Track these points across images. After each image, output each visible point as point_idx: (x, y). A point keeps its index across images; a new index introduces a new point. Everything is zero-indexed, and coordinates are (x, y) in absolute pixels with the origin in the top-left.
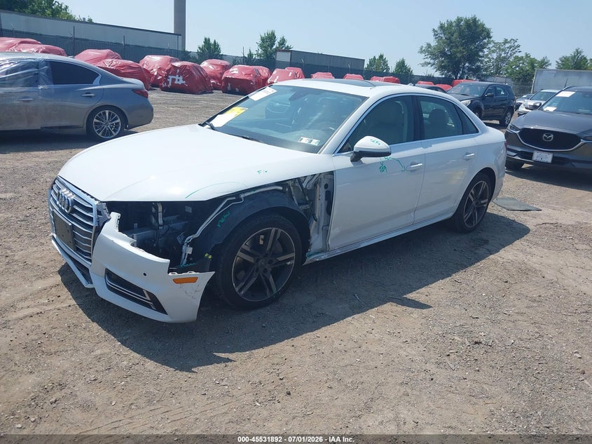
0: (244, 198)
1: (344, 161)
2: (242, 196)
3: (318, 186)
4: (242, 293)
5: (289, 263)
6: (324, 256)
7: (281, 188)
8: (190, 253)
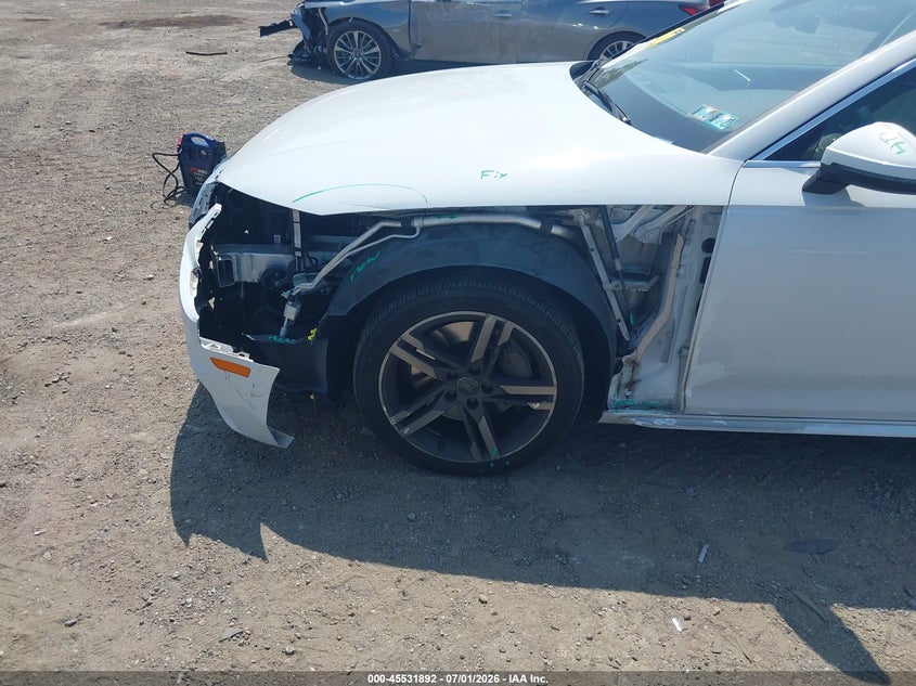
0: (424, 229)
1: (786, 185)
2: (417, 223)
3: (680, 239)
4: (406, 431)
5: (536, 406)
6: (663, 421)
7: (537, 225)
8: (292, 318)
